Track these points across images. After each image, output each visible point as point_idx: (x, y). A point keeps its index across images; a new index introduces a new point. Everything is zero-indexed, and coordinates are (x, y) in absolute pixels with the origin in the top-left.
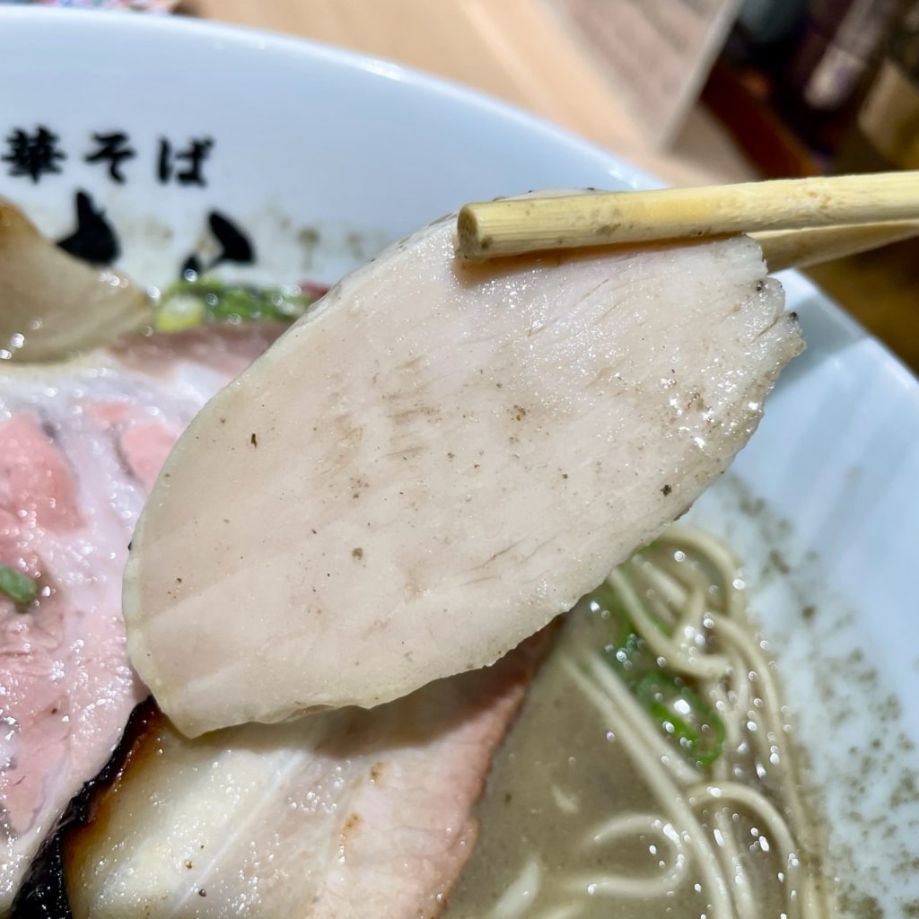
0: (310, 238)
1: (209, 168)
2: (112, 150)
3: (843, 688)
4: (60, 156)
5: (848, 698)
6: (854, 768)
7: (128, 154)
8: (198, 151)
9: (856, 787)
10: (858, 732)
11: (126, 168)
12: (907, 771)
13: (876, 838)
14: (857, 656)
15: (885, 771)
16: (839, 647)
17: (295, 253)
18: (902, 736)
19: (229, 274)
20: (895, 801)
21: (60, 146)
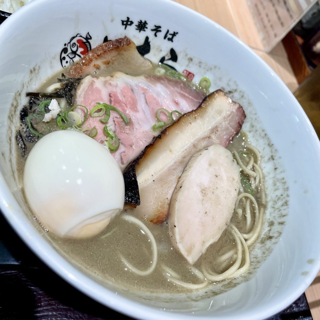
0: (191, 60)
1: (175, 39)
2: (157, 29)
3: (278, 184)
4: (147, 28)
5: (279, 186)
6: (276, 199)
7: (160, 31)
8: (174, 34)
9: (275, 202)
10: (278, 193)
11: (158, 34)
12: (286, 200)
13: (277, 211)
14: (283, 179)
15: (282, 200)
16: (280, 176)
17: (186, 62)
18: (287, 194)
19: (170, 63)
20: (282, 205)
21: (147, 26)
